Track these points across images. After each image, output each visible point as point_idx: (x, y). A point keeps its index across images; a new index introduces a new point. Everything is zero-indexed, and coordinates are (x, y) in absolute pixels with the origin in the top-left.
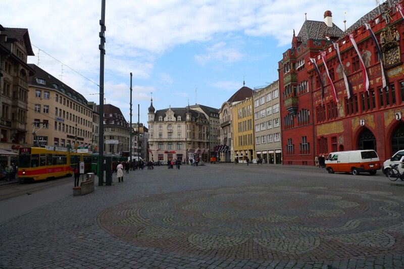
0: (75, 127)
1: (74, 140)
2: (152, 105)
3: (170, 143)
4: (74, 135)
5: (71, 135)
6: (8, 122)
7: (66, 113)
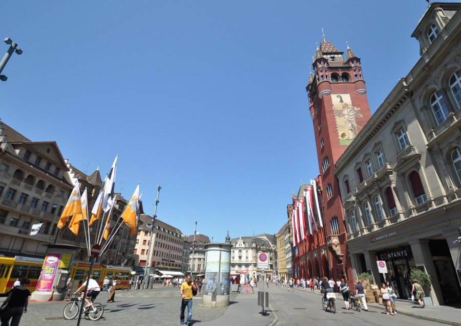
0: (169, 253)
1: (167, 262)
2: (228, 235)
3: (240, 265)
4: (168, 259)
5: (166, 258)
6: (123, 253)
7: (165, 245)
